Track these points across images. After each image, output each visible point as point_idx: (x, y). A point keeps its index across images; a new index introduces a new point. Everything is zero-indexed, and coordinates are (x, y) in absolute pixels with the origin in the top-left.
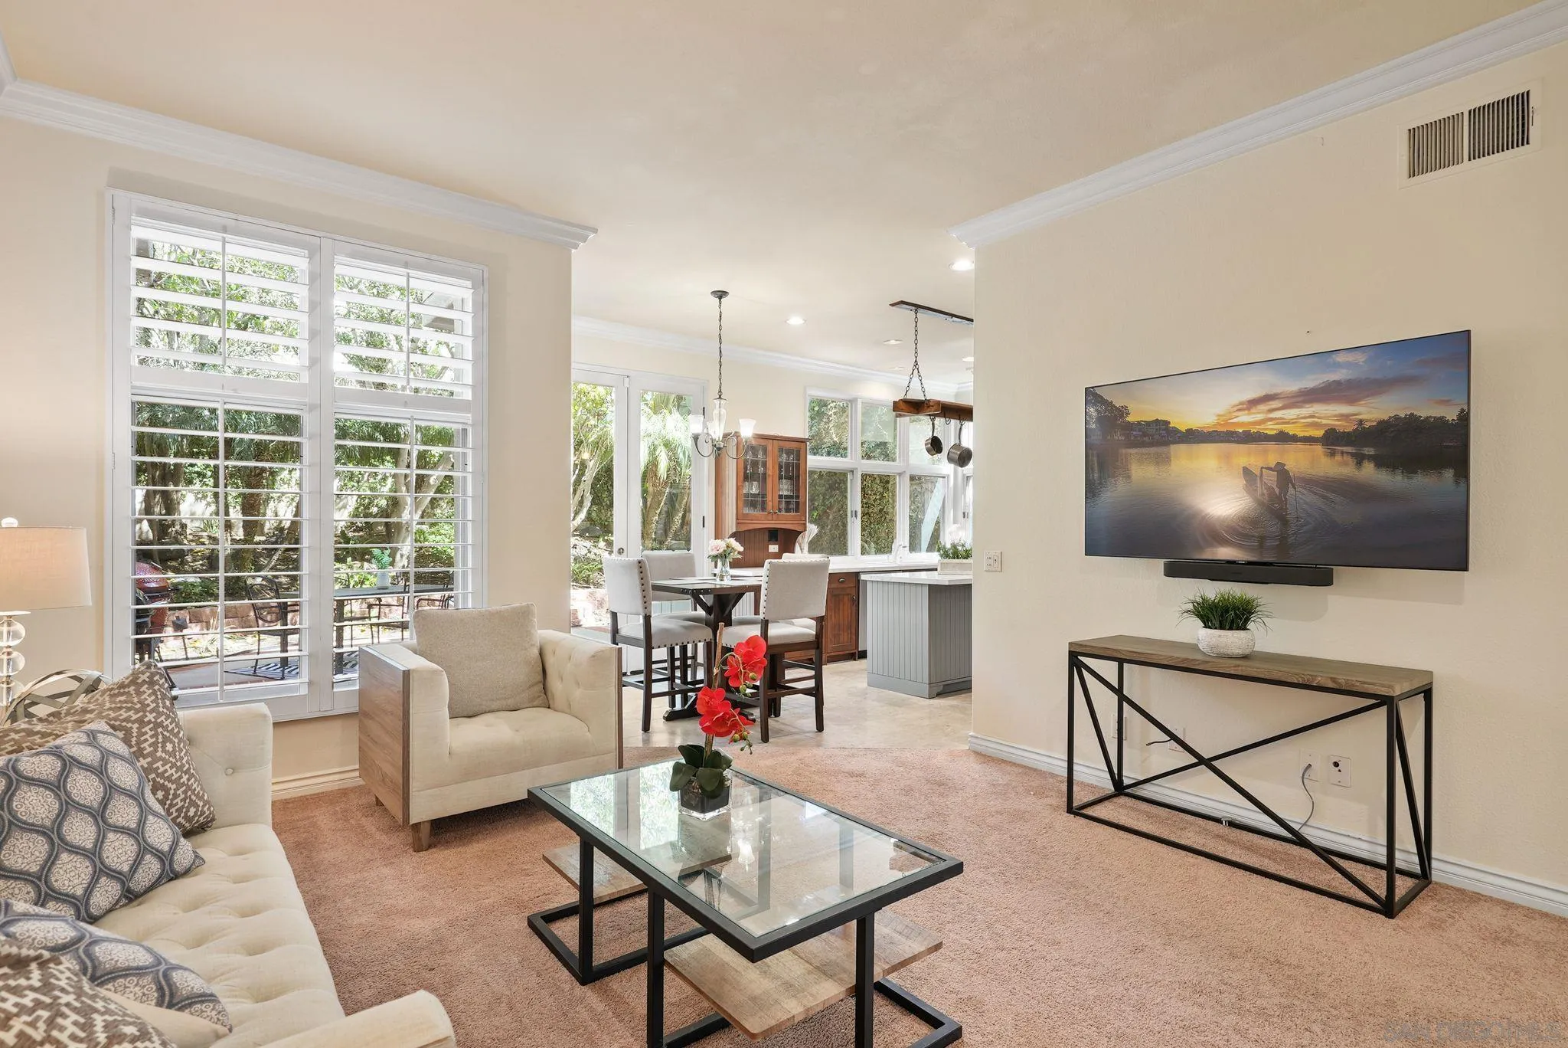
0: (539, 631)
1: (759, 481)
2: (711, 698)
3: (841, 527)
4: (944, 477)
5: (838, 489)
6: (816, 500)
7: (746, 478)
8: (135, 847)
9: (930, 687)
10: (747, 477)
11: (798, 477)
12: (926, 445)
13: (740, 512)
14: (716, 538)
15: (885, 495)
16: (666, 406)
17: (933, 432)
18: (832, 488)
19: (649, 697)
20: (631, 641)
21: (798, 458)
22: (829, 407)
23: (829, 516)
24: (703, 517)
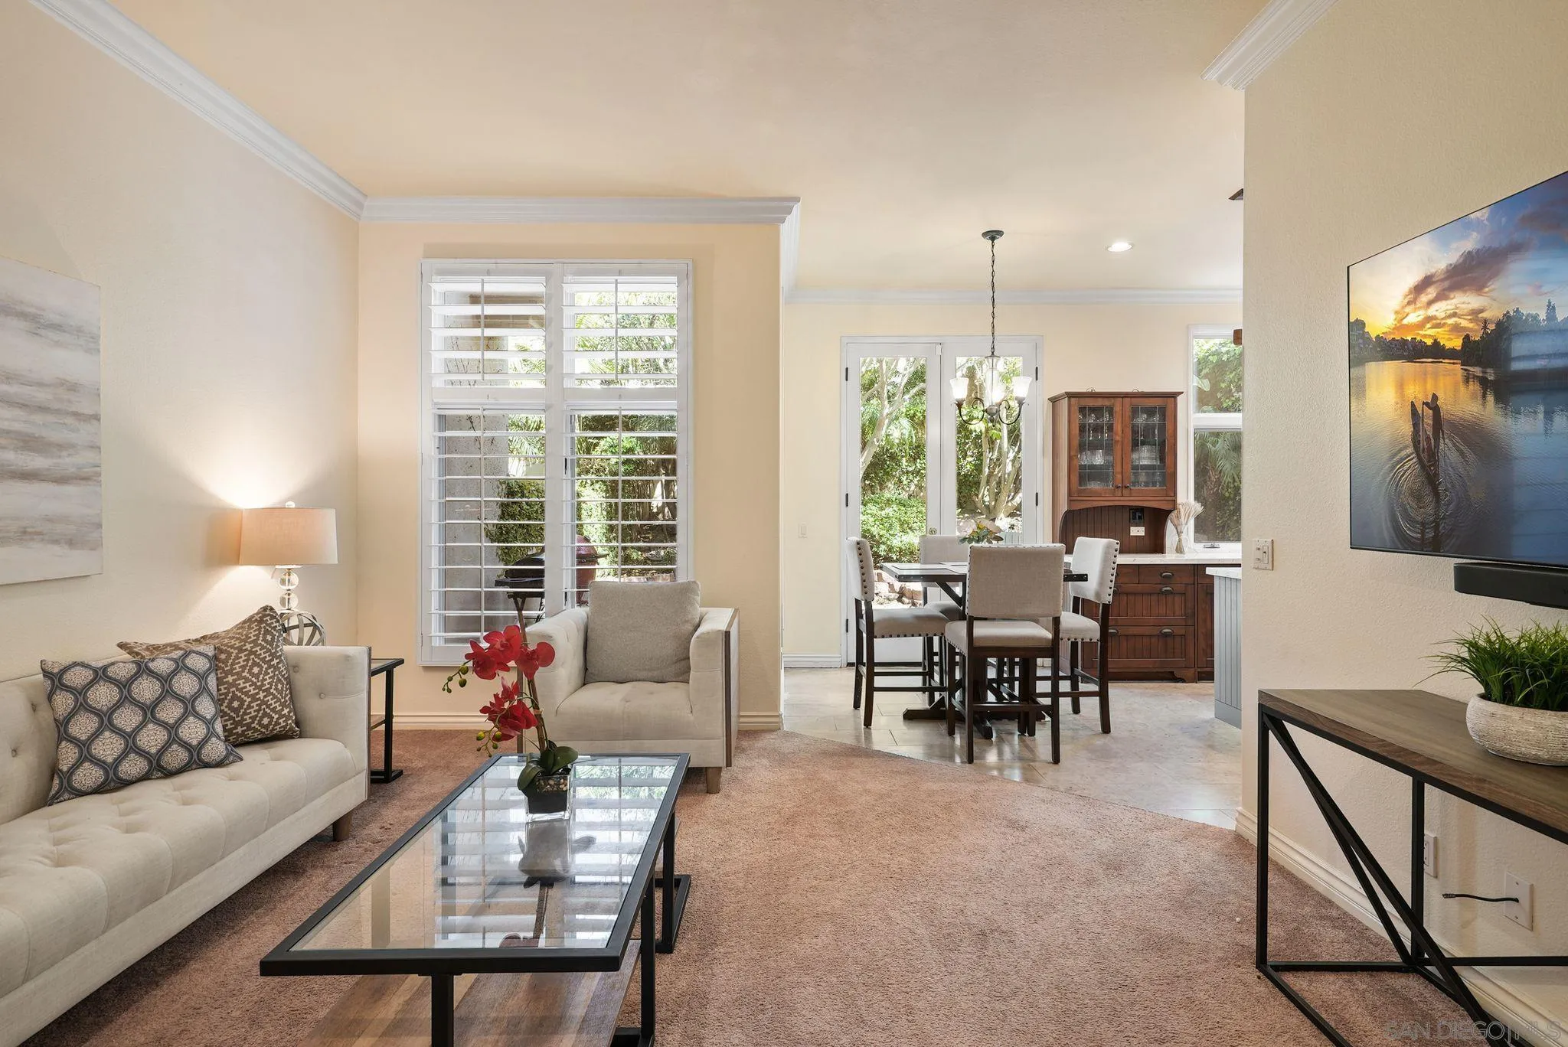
7: (1083, 447)
8: (166, 737)
11: (1164, 441)
13: (1074, 488)
21: (1164, 418)
24: (1037, 494)
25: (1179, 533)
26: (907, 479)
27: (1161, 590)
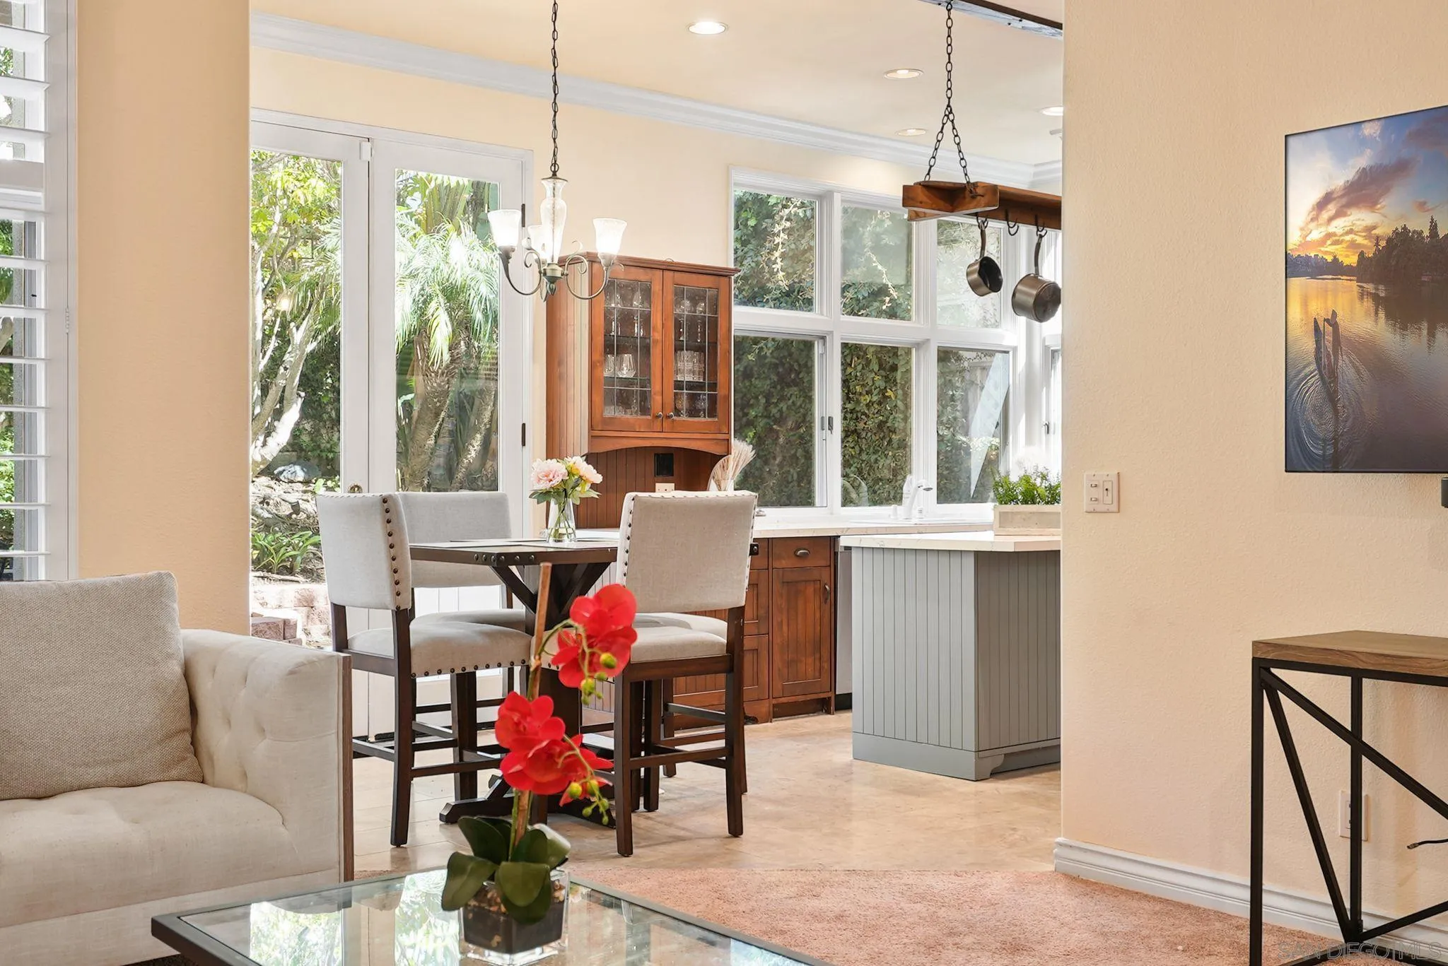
0: (185, 632)
1: (634, 352)
2: (525, 715)
3: (803, 461)
4: (1007, 352)
5: (795, 383)
6: (752, 406)
7: (609, 348)
9: (978, 758)
10: (611, 346)
11: (714, 345)
12: (968, 274)
13: (597, 417)
14: (550, 455)
15: (889, 393)
16: (451, 219)
17: (983, 248)
18: (784, 382)
19: (405, 776)
20: (372, 663)
21: (714, 307)
22: (777, 218)
23: (778, 438)
24: (524, 426)
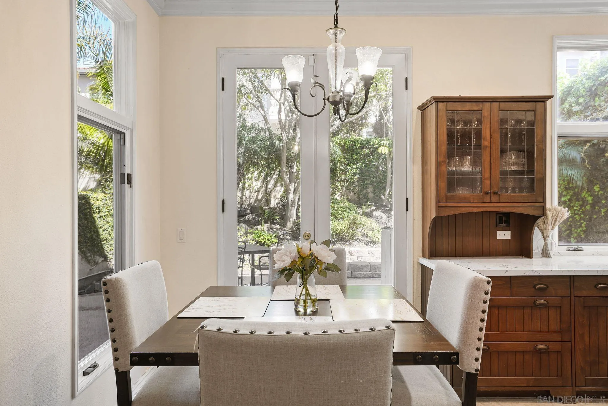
1: (471, 155)
7: (451, 153)
11: (532, 146)
13: (442, 194)
21: (532, 122)
24: (407, 199)
25: (545, 238)
26: (340, 185)
27: (535, 303)
